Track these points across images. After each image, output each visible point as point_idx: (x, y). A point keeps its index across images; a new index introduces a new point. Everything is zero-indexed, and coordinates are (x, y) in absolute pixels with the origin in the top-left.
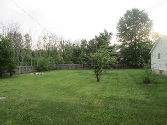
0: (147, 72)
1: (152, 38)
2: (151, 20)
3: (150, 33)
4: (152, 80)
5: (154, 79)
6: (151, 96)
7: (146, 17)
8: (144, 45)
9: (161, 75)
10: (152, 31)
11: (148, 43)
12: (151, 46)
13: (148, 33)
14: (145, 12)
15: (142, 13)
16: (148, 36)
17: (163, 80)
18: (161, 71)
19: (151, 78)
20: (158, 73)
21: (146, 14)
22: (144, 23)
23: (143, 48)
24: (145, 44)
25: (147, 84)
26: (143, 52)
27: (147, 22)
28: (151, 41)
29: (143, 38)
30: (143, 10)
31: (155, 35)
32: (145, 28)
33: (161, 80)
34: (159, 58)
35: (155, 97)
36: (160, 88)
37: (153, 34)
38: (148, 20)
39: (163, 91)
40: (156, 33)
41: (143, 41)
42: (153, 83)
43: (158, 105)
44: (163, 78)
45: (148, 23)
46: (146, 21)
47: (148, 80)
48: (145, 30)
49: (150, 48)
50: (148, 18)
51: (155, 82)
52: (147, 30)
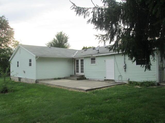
0: (5, 80)
1: (12, 46)
2: (12, 28)
3: (10, 41)
4: (10, 89)
5: (12, 87)
6: (7, 105)
7: (6, 24)
8: (4, 53)
9: (19, 83)
10: (12, 39)
11: (8, 51)
12: (11, 54)
13: (8, 40)
14: (5, 18)
15: (2, 19)
16: (8, 43)
17: (21, 87)
18: (20, 79)
19: (9, 86)
20: (17, 80)
21: (7, 21)
22: (4, 30)
23: (2, 56)
24: (5, 51)
25: (5, 93)
26: (2, 59)
27: (8, 29)
28: (11, 49)
29: (3, 45)
30: (3, 16)
31: (15, 43)
32: (5, 35)
33: (18, 88)
34: (18, 66)
35: (11, 106)
36: (17, 95)
37: (13, 42)
38: (8, 28)
39: (19, 98)
40: (16, 41)
41: (3, 48)
42: (11, 91)
43: (13, 113)
44: (21, 85)
45: (8, 31)
46: (6, 28)
47: (6, 89)
48: (5, 37)
49: (9, 56)
50: (9, 26)
51: (13, 90)
52: (7, 37)
